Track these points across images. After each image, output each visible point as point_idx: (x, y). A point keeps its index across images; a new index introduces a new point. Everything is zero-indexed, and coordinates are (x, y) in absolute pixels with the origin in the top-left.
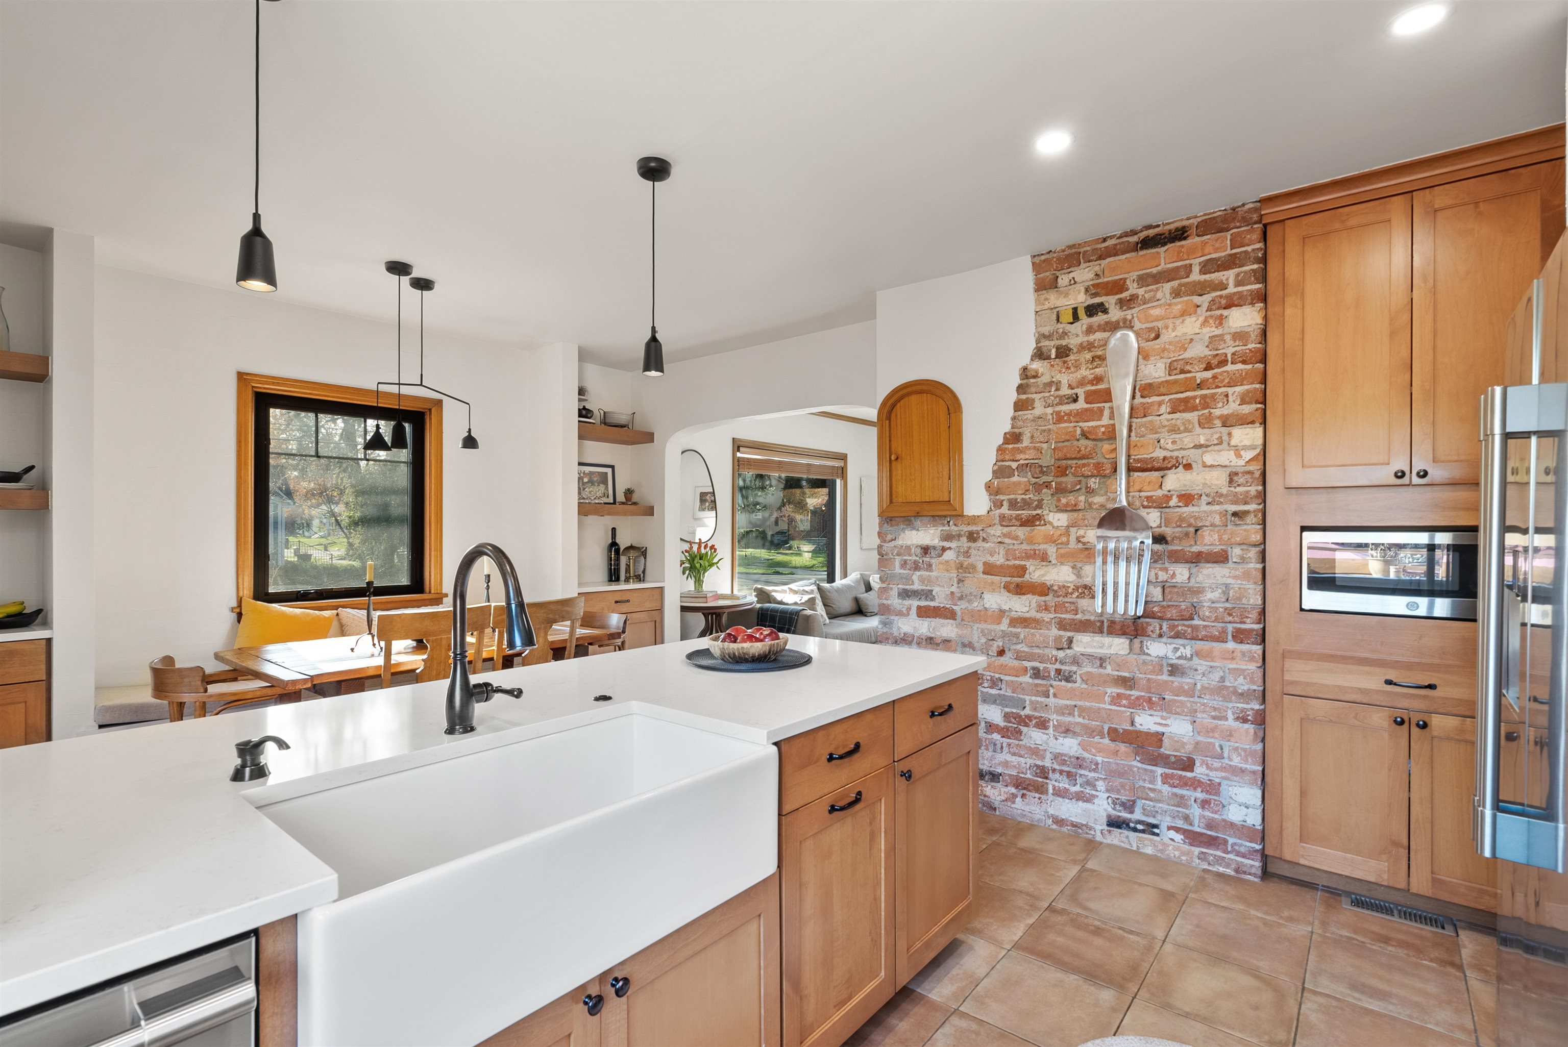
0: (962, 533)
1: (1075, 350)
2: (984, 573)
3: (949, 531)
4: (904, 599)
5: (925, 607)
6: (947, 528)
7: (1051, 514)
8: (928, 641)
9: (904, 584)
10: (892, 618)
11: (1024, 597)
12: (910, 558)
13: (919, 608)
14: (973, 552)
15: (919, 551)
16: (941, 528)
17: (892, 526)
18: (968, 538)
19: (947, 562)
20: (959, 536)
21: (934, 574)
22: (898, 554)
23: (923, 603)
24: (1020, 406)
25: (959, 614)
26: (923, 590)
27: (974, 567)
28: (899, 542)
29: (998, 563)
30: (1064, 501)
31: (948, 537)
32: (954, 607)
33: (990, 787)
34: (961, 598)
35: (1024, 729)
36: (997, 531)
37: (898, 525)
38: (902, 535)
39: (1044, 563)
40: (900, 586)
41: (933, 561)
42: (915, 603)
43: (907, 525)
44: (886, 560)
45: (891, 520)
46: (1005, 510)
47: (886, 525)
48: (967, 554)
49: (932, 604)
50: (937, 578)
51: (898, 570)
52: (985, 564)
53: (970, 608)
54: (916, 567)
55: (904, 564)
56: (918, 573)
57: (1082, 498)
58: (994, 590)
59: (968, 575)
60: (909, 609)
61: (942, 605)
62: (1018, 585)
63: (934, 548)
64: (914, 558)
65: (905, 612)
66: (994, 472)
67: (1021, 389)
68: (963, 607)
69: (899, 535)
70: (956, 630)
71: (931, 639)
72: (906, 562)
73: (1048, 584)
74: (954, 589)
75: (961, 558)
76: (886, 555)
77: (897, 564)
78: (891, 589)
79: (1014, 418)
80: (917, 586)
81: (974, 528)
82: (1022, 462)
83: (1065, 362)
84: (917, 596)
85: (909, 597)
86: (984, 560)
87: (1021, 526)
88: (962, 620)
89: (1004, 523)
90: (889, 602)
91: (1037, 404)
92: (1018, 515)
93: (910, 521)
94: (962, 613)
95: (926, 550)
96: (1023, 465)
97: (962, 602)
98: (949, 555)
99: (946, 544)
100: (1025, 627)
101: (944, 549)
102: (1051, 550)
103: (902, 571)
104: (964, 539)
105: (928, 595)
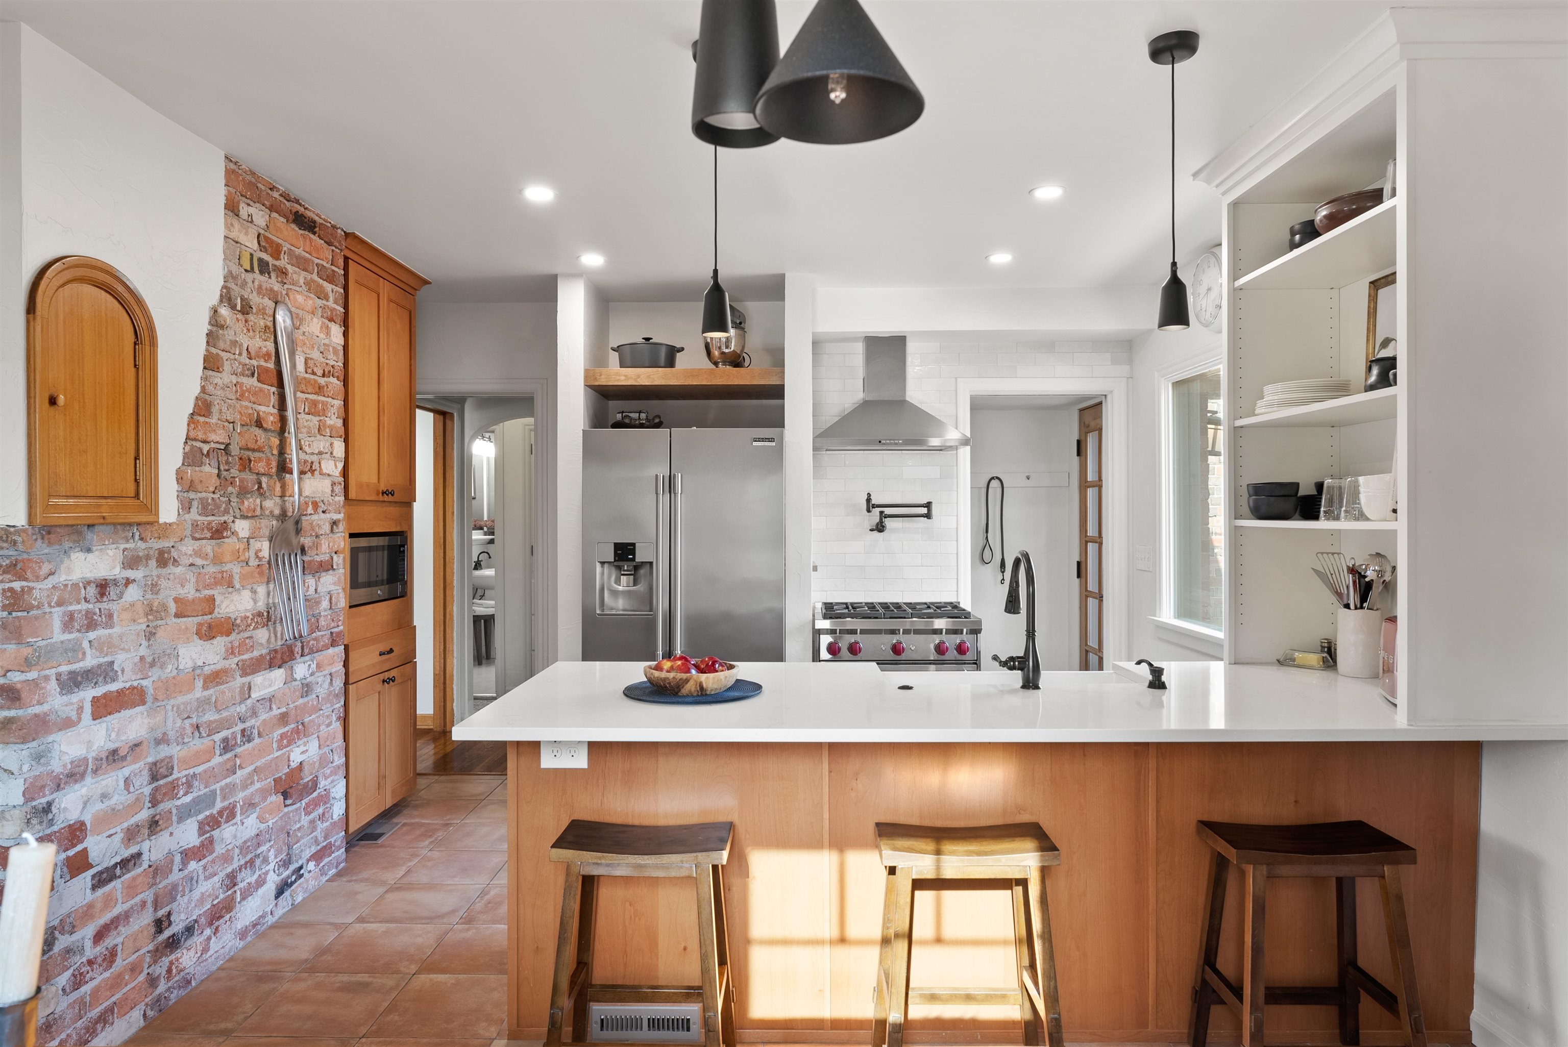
0: (151, 553)
1: (254, 310)
2: (177, 616)
3: (135, 549)
4: (71, 692)
5: (105, 695)
6: (130, 545)
7: (237, 521)
8: (111, 758)
9: (70, 663)
10: (50, 738)
11: (215, 641)
12: (79, 607)
13: (95, 701)
14: (163, 583)
15: (92, 591)
16: (122, 546)
17: (50, 544)
18: (157, 561)
19: (132, 605)
20: (148, 558)
21: (117, 630)
22: (60, 604)
23: (99, 691)
24: (211, 364)
25: (150, 691)
26: (100, 666)
27: (164, 607)
28: (61, 578)
29: (190, 597)
30: (246, 503)
31: (132, 562)
32: (144, 683)
33: (185, 951)
34: (152, 665)
35: (216, 833)
36: (188, 547)
37: (60, 543)
38: (67, 563)
39: (230, 590)
40: (64, 669)
41: (114, 607)
42: (88, 694)
43: (75, 541)
44: (36, 618)
45: (49, 533)
46: (194, 515)
47: (39, 541)
48: (154, 588)
49: (113, 687)
50: (121, 636)
51: (58, 635)
52: (177, 600)
53: (163, 676)
54: (91, 625)
55: (69, 622)
56: (92, 635)
57: (258, 501)
58: (188, 641)
59: (160, 622)
60: (80, 709)
61: (128, 685)
62: (210, 627)
63: (115, 582)
64: (84, 606)
65: (74, 717)
66: (186, 456)
67: (211, 338)
68: (155, 678)
69: (62, 562)
70: (146, 721)
71: (114, 752)
72: (71, 616)
73: (233, 617)
74: (143, 651)
75: (149, 596)
76: (38, 607)
77: (57, 624)
78: (47, 678)
79: (205, 379)
80: (90, 661)
81: (165, 544)
82: (213, 445)
83: (246, 321)
84: (91, 681)
85: (78, 685)
86: (174, 594)
87: (212, 538)
88: (156, 699)
89: (197, 535)
90: (45, 708)
91: (227, 367)
92: (210, 523)
93: (80, 533)
94: (155, 689)
95: (103, 587)
96: (214, 449)
97: (155, 669)
98: (133, 594)
99: (130, 574)
100: (218, 684)
101: (128, 582)
102: (236, 569)
103: (67, 636)
104: (153, 563)
105: (106, 672)
